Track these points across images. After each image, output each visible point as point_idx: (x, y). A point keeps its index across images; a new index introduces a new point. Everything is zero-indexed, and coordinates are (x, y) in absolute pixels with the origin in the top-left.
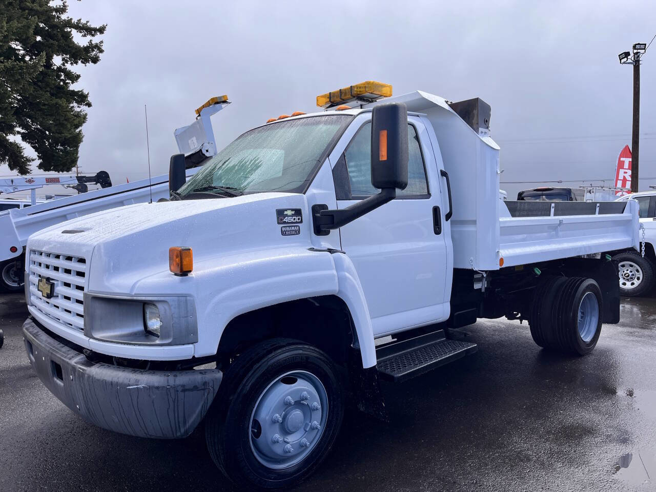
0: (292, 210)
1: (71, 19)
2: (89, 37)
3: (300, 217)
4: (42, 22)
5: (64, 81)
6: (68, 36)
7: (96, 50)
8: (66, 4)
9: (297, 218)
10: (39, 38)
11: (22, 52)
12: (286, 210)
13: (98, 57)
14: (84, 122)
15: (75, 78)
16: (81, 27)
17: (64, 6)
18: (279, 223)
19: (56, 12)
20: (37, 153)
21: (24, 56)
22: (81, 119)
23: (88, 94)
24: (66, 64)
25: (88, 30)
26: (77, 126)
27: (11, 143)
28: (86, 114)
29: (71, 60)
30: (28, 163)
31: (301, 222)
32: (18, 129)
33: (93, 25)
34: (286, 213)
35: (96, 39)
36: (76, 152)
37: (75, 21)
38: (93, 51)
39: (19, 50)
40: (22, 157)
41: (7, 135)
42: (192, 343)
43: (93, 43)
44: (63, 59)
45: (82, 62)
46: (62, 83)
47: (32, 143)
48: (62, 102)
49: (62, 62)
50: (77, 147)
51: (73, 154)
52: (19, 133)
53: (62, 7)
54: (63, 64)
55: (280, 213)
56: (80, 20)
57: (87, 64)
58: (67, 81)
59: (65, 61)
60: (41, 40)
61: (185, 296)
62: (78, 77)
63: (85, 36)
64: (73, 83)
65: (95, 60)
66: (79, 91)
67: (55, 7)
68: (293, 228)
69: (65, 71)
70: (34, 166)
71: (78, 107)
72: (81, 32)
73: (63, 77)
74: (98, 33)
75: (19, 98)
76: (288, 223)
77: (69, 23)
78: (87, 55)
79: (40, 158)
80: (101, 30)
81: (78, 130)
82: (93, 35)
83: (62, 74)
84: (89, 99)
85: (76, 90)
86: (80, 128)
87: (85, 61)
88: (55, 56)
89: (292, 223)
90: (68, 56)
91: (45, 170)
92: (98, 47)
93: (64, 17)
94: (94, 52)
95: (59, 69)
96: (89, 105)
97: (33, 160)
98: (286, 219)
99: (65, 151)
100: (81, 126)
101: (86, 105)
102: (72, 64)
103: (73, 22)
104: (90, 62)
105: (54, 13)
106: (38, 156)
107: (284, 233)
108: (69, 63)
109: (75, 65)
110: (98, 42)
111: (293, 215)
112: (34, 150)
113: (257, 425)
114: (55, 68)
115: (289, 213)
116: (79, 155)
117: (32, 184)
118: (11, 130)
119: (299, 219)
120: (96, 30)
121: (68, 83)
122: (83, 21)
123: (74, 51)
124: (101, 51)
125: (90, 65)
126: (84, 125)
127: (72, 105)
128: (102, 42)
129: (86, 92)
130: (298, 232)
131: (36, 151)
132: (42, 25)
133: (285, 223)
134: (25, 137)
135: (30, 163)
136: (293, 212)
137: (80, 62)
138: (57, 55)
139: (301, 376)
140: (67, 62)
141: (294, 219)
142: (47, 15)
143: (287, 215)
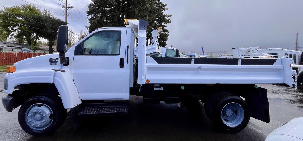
0: (55, 58)
4: (160, 16)
5: (164, 28)
6: (165, 18)
8: (165, 11)
9: (56, 61)
12: (53, 58)
14: (168, 36)
15: (166, 27)
16: (166, 16)
25: (168, 16)
28: (168, 34)
31: (58, 61)
33: (169, 15)
36: (166, 42)
43: (169, 19)
50: (166, 41)
55: (51, 59)
60: (160, 20)
62: (166, 26)
63: (168, 17)
65: (170, 22)
66: (166, 30)
77: (164, 16)
78: (168, 21)
80: (171, 16)
81: (167, 38)
87: (168, 23)
88: (163, 23)
89: (54, 62)
90: (165, 22)
91: (161, 46)
92: (170, 19)
95: (163, 25)
96: (168, 32)
98: (53, 61)
99: (164, 42)
107: (51, 64)
111: (55, 60)
120: (170, 16)
122: (167, 15)
127: (166, 33)
129: (168, 29)
130: (56, 64)
133: (52, 61)
136: (55, 59)
142: (160, 14)
143: (53, 60)
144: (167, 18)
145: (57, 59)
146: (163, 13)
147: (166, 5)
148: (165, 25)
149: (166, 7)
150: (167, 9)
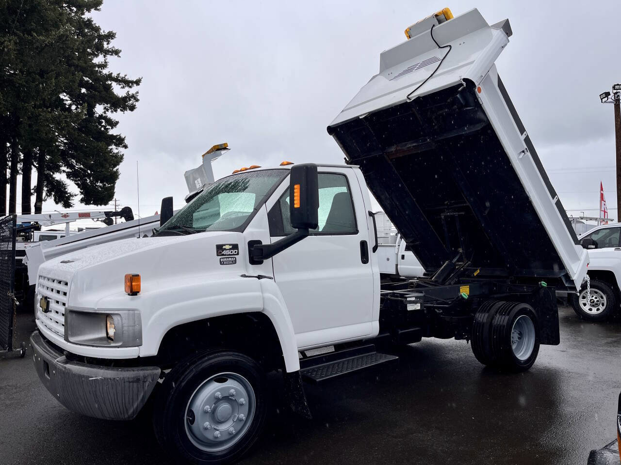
0: (230, 245)
1: (112, 73)
2: (127, 89)
3: (237, 251)
4: (86, 77)
5: (105, 127)
6: (109, 88)
7: (132, 100)
8: (107, 61)
10: (83, 90)
11: (69, 102)
12: (225, 245)
13: (135, 105)
14: (121, 162)
15: (113, 124)
16: (117, 80)
17: (106, 62)
18: (218, 255)
19: (99, 68)
20: (79, 189)
21: (70, 105)
22: (118, 159)
23: (125, 138)
24: (107, 112)
25: (126, 83)
26: (115, 166)
27: (57, 180)
28: (123, 155)
29: (111, 109)
30: (71, 198)
31: (238, 254)
32: (64, 168)
33: (130, 78)
34: (224, 247)
35: (133, 90)
36: (113, 188)
37: (114, 75)
38: (130, 100)
39: (67, 100)
40: (66, 193)
41: (54, 173)
42: (138, 346)
43: (130, 93)
44: (105, 108)
45: (121, 110)
46: (103, 129)
47: (75, 181)
48: (101, 144)
49: (103, 111)
50: (114, 183)
51: (110, 190)
52: (64, 171)
53: (103, 63)
54: (105, 113)
55: (220, 248)
56: (119, 74)
57: (125, 112)
58: (108, 127)
59: (106, 109)
60: (86, 92)
61: (134, 310)
62: (117, 123)
63: (123, 87)
64: (112, 128)
65: (132, 108)
66: (117, 136)
67: (97, 63)
69: (105, 118)
70: (76, 201)
71: (116, 149)
72: (120, 85)
73: (103, 124)
74: (135, 85)
75: (65, 141)
76: (225, 255)
77: (110, 77)
78: (124, 104)
79: (82, 193)
80: (138, 82)
81: (115, 169)
82: (130, 87)
83: (103, 121)
84: (126, 141)
85: (115, 134)
86: (118, 167)
87: (124, 109)
88: (97, 105)
89: (230, 255)
90: (109, 105)
91: (86, 204)
92: (134, 97)
93: (105, 71)
94: (131, 102)
95: (101, 117)
96: (126, 147)
97: (76, 195)
98: (224, 252)
99: (104, 187)
100: (118, 164)
101: (123, 147)
102: (112, 112)
103: (113, 76)
104: (128, 110)
105: (97, 69)
106: (80, 192)
107: (222, 263)
108: (110, 111)
109: (114, 112)
110: (134, 93)
111: (230, 249)
112: (77, 187)
113: (191, 414)
114: (98, 116)
115: (227, 247)
116: (115, 190)
117: (67, 218)
118: (57, 169)
119: (235, 252)
120: (132, 82)
121: (108, 129)
122: (122, 75)
123: (114, 101)
124: (137, 100)
125: (128, 112)
126: (121, 164)
127: (110, 147)
128: (138, 92)
129: (123, 136)
130: (235, 262)
131: (79, 187)
132: (86, 79)
133: (223, 255)
134: (69, 176)
135: (73, 198)
136: (231, 247)
137: (119, 110)
138: (100, 104)
139: (231, 376)
140: (108, 110)
141: (232, 252)
142: (91, 70)
143: (225, 249)
145: (235, 247)
146: (104, 66)
147: (111, 36)
148: (112, 115)
149: (113, 44)
150: (116, 52)
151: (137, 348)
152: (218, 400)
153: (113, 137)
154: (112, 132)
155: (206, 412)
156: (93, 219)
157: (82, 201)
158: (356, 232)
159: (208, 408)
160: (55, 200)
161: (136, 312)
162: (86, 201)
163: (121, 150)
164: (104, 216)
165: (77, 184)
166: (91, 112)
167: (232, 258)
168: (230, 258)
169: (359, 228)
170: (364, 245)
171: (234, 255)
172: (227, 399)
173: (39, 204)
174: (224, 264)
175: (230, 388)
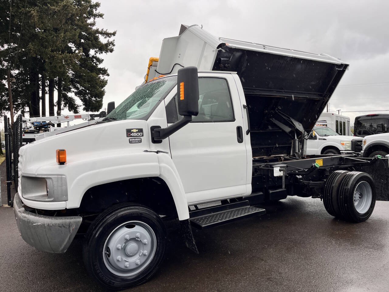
0: (137, 129)
1: (98, 29)
2: (108, 38)
4: (83, 32)
5: (95, 63)
6: (97, 39)
7: (111, 45)
8: (95, 21)
9: (139, 134)
10: (82, 41)
11: (75, 49)
12: (133, 129)
13: (113, 49)
14: (106, 85)
15: (100, 61)
16: (102, 33)
17: (94, 22)
18: (127, 136)
19: (90, 26)
20: (82, 102)
21: (75, 50)
22: (104, 83)
23: (107, 69)
24: (96, 54)
25: (108, 35)
26: (102, 87)
27: (69, 97)
28: (107, 80)
29: (99, 52)
30: (78, 108)
31: (143, 136)
32: (73, 90)
33: (111, 31)
34: (132, 131)
35: (111, 39)
36: (102, 101)
37: (100, 30)
38: (110, 45)
39: (73, 47)
40: (75, 105)
41: (67, 93)
42: (65, 201)
43: (110, 41)
44: (95, 51)
45: (105, 52)
46: (94, 64)
47: (80, 97)
48: (94, 74)
49: (94, 53)
50: (102, 98)
51: (100, 102)
52: (73, 91)
53: (93, 23)
54: (95, 54)
55: (129, 131)
56: (103, 29)
57: (108, 53)
58: (97, 63)
59: (96, 52)
60: (83, 42)
62: (103, 60)
63: (106, 38)
64: (100, 64)
65: (111, 51)
66: (103, 68)
67: (89, 23)
68: (137, 139)
69: (96, 58)
71: (103, 76)
72: (104, 36)
73: (95, 61)
74: (112, 36)
75: (73, 73)
76: (134, 136)
77: (97, 31)
78: (105, 48)
79: (84, 105)
80: (114, 34)
81: (102, 89)
82: (110, 37)
83: (95, 59)
84: (108, 72)
85: (102, 68)
86: (104, 88)
87: (107, 51)
88: (91, 50)
89: (136, 136)
90: (98, 49)
91: (86, 111)
93: (94, 28)
94: (110, 46)
95: (93, 57)
96: (108, 75)
97: (80, 106)
98: (132, 134)
99: (96, 101)
100: (105, 86)
101: (107, 75)
102: (100, 53)
103: (99, 30)
104: (109, 52)
105: (89, 26)
106: (83, 104)
107: (130, 142)
108: (98, 53)
109: (101, 54)
110: (112, 41)
111: (137, 132)
112: (81, 101)
114: (91, 57)
115: (135, 131)
116: (103, 103)
117: (68, 119)
118: (69, 90)
119: (141, 134)
120: (111, 34)
121: (97, 64)
122: (105, 30)
123: (100, 46)
124: (114, 45)
125: (109, 53)
126: (106, 86)
127: (99, 76)
128: (114, 40)
129: (106, 68)
130: (140, 142)
131: (82, 101)
132: (84, 33)
133: (131, 136)
134: (76, 94)
135: (79, 108)
136: (137, 130)
137: (104, 52)
138: (93, 49)
139: (137, 224)
140: (97, 53)
141: (138, 134)
142: (86, 28)
143: (133, 132)
144: (103, 40)
145: (141, 130)
146: (93, 24)
147: (97, 5)
148: (99, 55)
149: (99, 11)
150: (101, 16)
151: (64, 202)
152: (127, 241)
153: (100, 69)
154: (100, 66)
155: (118, 249)
156: (83, 119)
157: (84, 109)
158: (233, 120)
159: (119, 246)
160: (69, 109)
161: (63, 176)
162: (86, 109)
163: (106, 77)
164: (90, 117)
165: (81, 99)
166: (87, 55)
167: (138, 138)
168: (137, 138)
169: (236, 117)
170: (239, 129)
171: (139, 136)
172: (135, 239)
173: (59, 112)
174: (132, 143)
175: (137, 232)
